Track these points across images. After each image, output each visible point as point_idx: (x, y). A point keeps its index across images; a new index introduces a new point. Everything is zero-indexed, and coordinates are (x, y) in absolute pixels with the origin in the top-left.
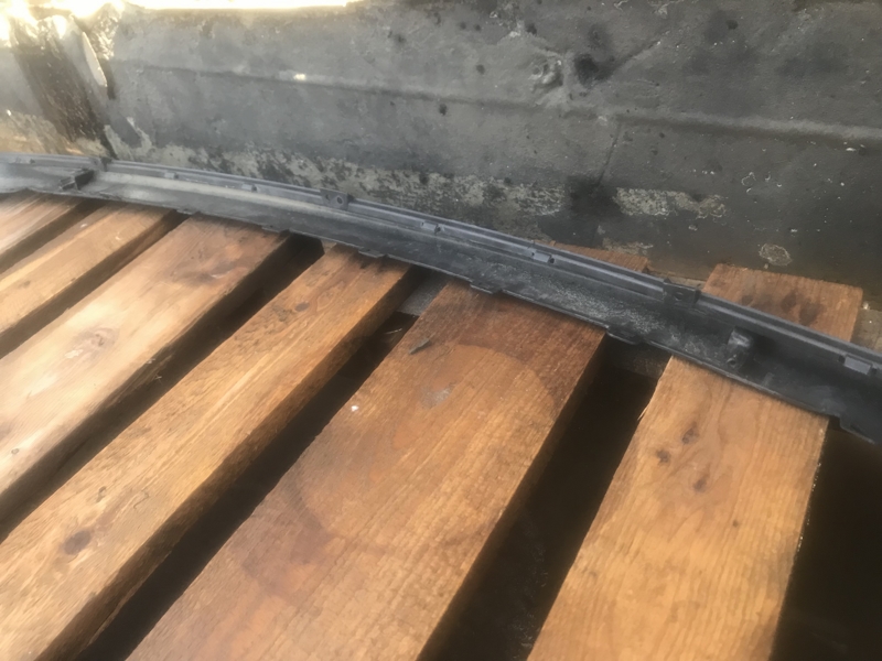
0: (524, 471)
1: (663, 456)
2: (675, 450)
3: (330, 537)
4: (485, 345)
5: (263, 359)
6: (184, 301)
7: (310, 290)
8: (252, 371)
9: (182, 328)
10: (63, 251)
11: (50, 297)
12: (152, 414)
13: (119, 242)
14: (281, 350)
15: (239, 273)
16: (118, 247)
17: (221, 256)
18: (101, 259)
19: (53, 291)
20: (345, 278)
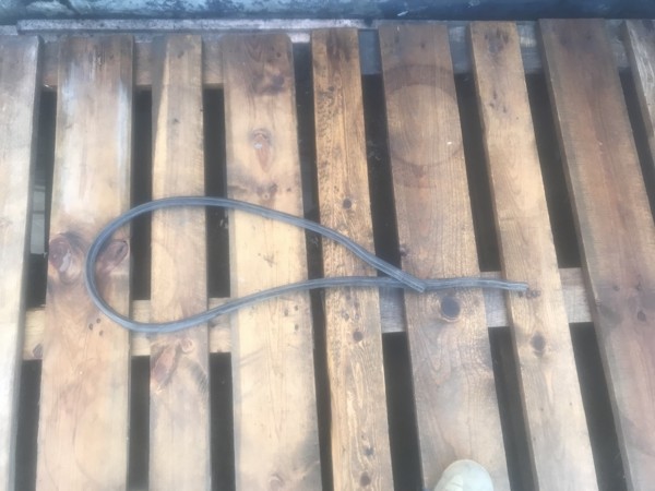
0: (460, 124)
1: (492, 105)
2: (494, 102)
3: (422, 167)
4: (417, 83)
5: (340, 118)
6: (279, 104)
7: (326, 79)
8: (341, 125)
9: (295, 117)
10: (169, 96)
11: (202, 123)
12: (321, 157)
13: (197, 80)
14: (343, 113)
15: (289, 81)
16: (200, 84)
17: (269, 74)
18: (200, 94)
19: (198, 120)
20: (335, 68)
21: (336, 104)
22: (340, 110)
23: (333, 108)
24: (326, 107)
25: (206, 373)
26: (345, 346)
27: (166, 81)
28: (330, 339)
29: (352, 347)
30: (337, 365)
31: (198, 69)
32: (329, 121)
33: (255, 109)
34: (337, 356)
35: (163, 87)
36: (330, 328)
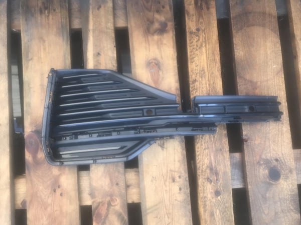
0: (281, 54)
5: (204, 49)
6: (165, 42)
7: (194, 23)
8: (205, 54)
9: (175, 50)
10: (93, 37)
11: (115, 56)
12: (192, 76)
13: (111, 26)
14: (206, 46)
15: (171, 25)
16: (113, 28)
17: (157, 20)
18: (113, 35)
19: (113, 53)
20: (200, 15)
21: (201, 40)
22: (204, 45)
23: (199, 43)
24: (194, 43)
25: (126, 218)
26: (210, 200)
27: (91, 26)
28: (200, 195)
29: (214, 201)
30: (205, 211)
31: (111, 17)
32: (197, 52)
33: (149, 45)
34: (205, 205)
35: (89, 30)
36: (200, 189)
